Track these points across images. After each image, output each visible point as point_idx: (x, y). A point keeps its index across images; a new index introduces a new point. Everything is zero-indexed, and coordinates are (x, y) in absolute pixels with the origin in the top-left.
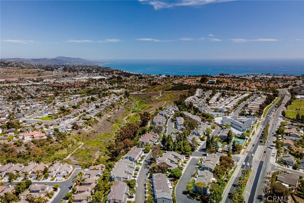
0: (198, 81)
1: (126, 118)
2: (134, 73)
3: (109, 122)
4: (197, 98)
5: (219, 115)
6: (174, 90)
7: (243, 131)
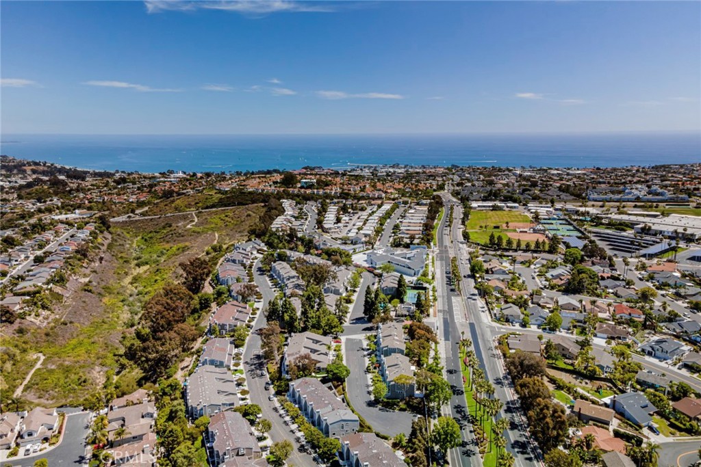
0: (275, 183)
1: (130, 281)
2: (91, 171)
3: (90, 293)
4: (293, 219)
5: (357, 251)
6: (226, 206)
7: (415, 274)
